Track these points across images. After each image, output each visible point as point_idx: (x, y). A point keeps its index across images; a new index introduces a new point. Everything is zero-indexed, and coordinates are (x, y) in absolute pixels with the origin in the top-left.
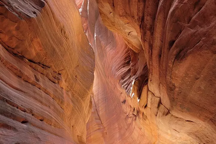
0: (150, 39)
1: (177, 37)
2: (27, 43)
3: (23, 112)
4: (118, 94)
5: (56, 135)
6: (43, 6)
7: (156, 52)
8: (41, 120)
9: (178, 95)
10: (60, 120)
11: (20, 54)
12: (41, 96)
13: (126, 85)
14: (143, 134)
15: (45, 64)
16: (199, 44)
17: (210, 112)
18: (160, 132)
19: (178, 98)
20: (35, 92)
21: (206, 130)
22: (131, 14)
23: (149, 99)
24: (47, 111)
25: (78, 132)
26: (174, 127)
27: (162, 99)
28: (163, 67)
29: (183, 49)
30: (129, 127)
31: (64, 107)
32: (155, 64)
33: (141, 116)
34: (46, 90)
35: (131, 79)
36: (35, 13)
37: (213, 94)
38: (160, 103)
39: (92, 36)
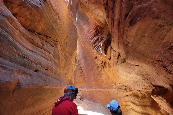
0: (112, 16)
1: (130, 11)
2: (36, 23)
3: (35, 65)
4: (92, 53)
5: (56, 79)
6: (46, 1)
7: (116, 23)
8: (46, 70)
9: (131, 48)
10: (58, 70)
11: (32, 30)
12: (46, 55)
13: (96, 48)
14: (108, 77)
15: (48, 36)
16: (144, 14)
17: (151, 58)
18: (119, 74)
19: (131, 50)
20: (42, 52)
21: (148, 71)
22: (99, 2)
23: (112, 54)
24: (50, 64)
25: (69, 77)
26: (128, 70)
27: (120, 53)
28: (121, 31)
29: (134, 18)
30: (99, 73)
31: (60, 62)
32: (116, 31)
33: (107, 65)
34: (49, 51)
35: (100, 43)
36: (40, 4)
37: (154, 46)
38: (119, 56)
39: (75, 20)
